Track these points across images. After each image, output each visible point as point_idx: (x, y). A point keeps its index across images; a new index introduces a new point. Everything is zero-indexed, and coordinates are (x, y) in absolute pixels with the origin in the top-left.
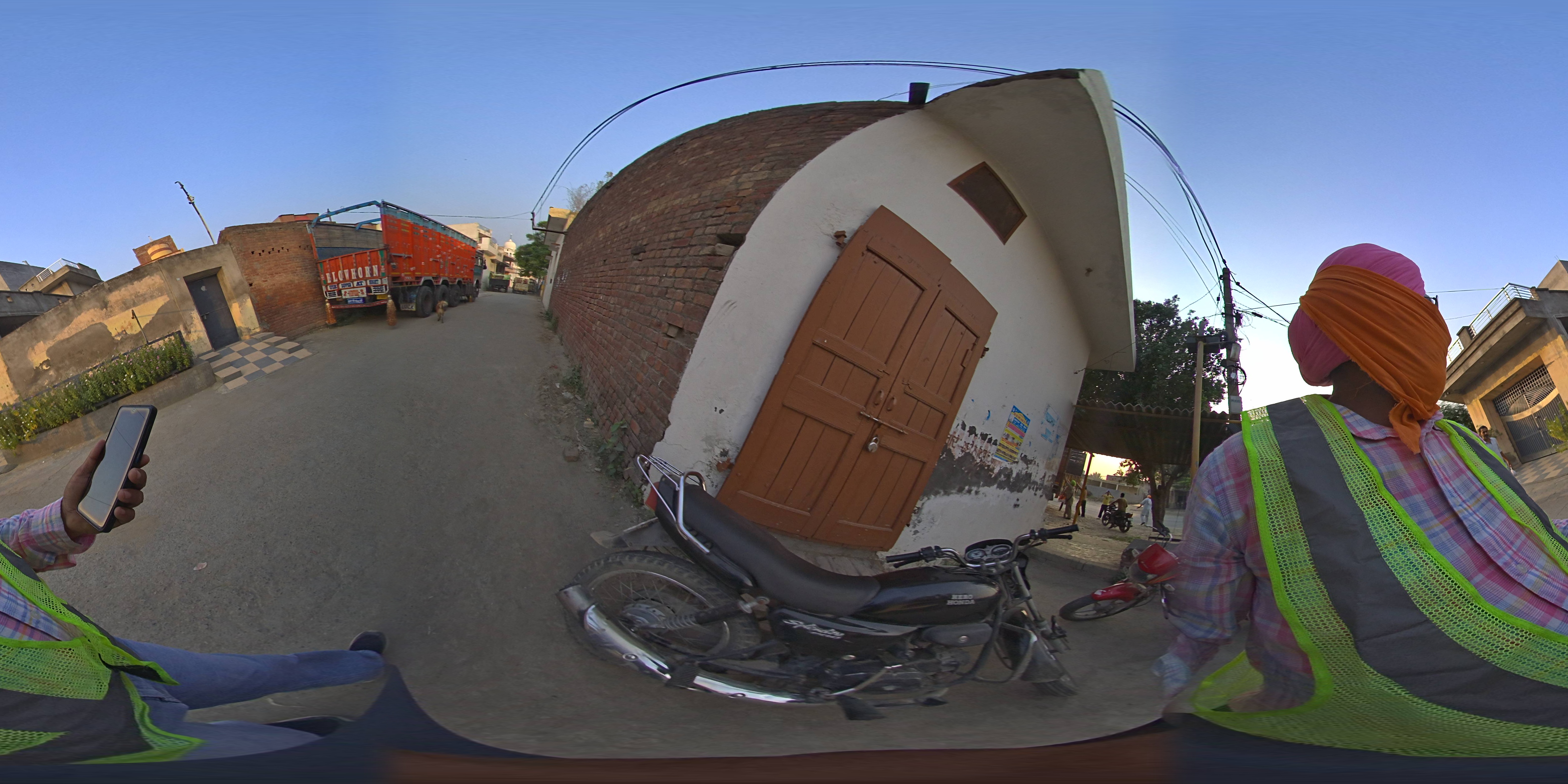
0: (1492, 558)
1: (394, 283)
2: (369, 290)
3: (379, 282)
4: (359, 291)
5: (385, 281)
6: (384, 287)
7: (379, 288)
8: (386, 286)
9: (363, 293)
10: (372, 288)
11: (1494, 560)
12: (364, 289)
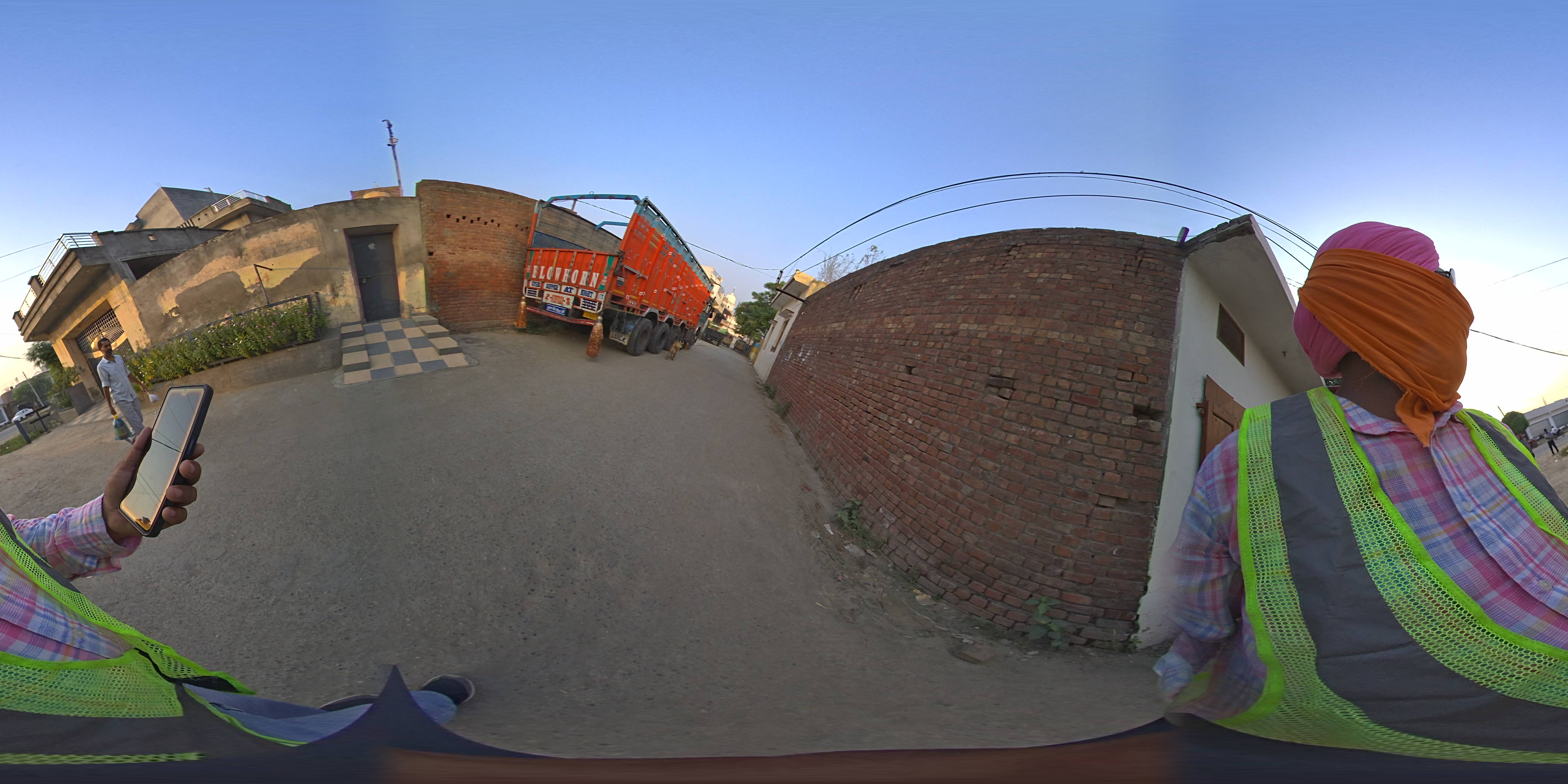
0: (1509, 574)
1: (612, 303)
2: (577, 301)
3: (593, 297)
4: (565, 299)
5: (601, 298)
6: (597, 304)
7: (591, 303)
8: (600, 304)
9: (568, 303)
10: (582, 300)
11: (1511, 576)
12: (572, 299)
